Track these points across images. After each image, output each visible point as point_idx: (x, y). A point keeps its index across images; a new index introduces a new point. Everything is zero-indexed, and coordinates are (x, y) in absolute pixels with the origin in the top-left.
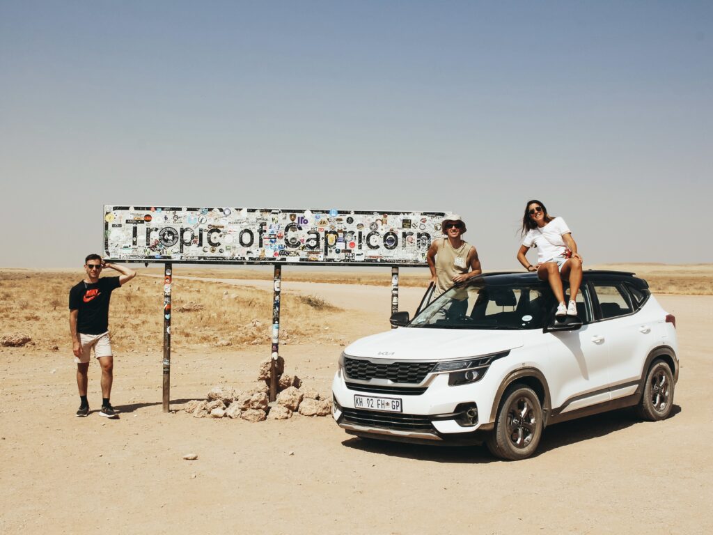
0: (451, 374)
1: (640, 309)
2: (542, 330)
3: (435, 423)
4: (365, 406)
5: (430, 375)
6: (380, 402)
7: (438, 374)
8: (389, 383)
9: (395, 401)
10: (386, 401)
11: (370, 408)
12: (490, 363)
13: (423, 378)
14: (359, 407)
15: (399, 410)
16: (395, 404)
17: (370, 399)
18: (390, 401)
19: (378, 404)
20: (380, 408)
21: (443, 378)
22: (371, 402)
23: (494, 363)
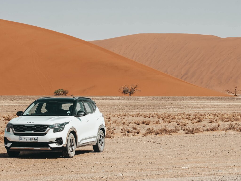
0: (54, 129)
1: (95, 111)
2: (74, 116)
3: (50, 145)
4: (23, 140)
5: (48, 129)
6: (30, 139)
7: (50, 129)
8: (33, 132)
9: (36, 138)
10: (32, 138)
11: (25, 141)
12: (65, 125)
13: (46, 130)
14: (21, 141)
15: (37, 140)
16: (36, 139)
17: (26, 138)
18: (34, 138)
19: (29, 139)
20: (30, 140)
21: (52, 130)
22: (26, 139)
23: (66, 125)
